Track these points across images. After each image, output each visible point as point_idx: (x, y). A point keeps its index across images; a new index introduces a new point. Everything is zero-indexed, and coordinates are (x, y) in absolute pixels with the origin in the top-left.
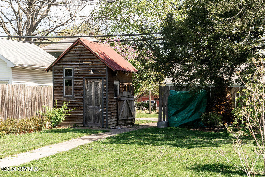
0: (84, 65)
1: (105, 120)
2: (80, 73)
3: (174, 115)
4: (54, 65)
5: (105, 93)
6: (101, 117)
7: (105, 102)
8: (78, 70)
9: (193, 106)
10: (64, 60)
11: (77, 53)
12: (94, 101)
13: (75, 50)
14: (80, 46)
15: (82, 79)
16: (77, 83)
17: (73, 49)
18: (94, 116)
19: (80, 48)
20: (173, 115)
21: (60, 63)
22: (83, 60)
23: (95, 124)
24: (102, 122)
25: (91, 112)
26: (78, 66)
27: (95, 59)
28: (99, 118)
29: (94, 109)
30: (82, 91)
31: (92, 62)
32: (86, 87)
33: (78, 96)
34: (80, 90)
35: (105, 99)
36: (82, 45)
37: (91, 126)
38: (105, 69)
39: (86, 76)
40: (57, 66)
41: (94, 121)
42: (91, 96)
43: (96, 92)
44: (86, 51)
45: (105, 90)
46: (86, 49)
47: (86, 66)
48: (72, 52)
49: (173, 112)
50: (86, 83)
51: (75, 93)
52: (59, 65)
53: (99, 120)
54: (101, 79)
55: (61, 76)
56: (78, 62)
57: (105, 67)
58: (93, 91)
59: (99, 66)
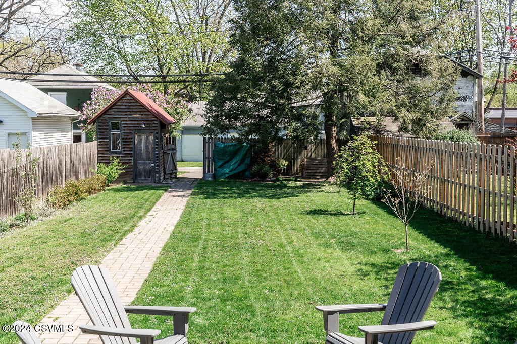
0: (133, 118)
1: (157, 175)
2: (128, 127)
3: (221, 166)
4: (98, 118)
5: (157, 148)
6: (152, 172)
7: (157, 157)
8: (126, 124)
9: (238, 158)
10: (110, 113)
11: (126, 105)
12: (144, 156)
13: (123, 102)
14: (128, 97)
15: (131, 133)
16: (126, 137)
17: (121, 101)
18: (145, 172)
19: (128, 99)
20: (219, 167)
21: (105, 116)
22: (132, 113)
23: (147, 180)
24: (154, 177)
25: (141, 167)
26: (127, 119)
27: (145, 111)
28: (150, 173)
29: (144, 164)
30: (132, 146)
31: (142, 115)
32: (136, 142)
33: (127, 151)
34: (129, 145)
35: (157, 154)
36: (131, 97)
37: (142, 182)
38: (156, 122)
39: (136, 130)
40: (101, 118)
41: (145, 177)
42: (141, 150)
43: (147, 147)
44: (136, 104)
45: (157, 145)
46: (135, 101)
47: (136, 119)
48: (119, 104)
49: (220, 163)
50: (136, 137)
51: (124, 148)
52: (103, 117)
53: (150, 175)
54: (152, 133)
55: (107, 129)
56: (126, 115)
57: (156, 121)
58: (143, 145)
59: (150, 119)
